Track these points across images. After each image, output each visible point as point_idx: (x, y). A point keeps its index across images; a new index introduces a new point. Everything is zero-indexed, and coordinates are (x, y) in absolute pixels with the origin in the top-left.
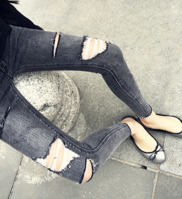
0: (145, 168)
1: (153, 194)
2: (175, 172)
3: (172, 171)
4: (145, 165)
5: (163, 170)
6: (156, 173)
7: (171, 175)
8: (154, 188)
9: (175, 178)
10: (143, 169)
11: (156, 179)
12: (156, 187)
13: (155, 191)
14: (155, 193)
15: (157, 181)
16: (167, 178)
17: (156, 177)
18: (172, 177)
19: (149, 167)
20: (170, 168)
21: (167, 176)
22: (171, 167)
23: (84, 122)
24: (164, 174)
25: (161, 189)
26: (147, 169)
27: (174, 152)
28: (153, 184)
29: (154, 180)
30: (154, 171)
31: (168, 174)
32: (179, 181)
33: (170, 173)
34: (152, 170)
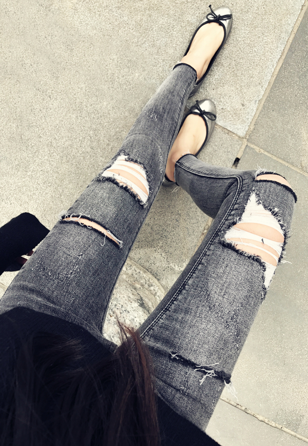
0: (237, 160)
1: (273, 158)
2: (251, 115)
3: (249, 120)
4: (234, 159)
5: (245, 133)
6: (247, 146)
7: (253, 123)
8: (266, 153)
9: (258, 118)
10: (239, 165)
11: (255, 147)
12: (265, 150)
13: (270, 153)
14: (272, 154)
15: (258, 147)
16: (257, 129)
17: (252, 146)
18: (256, 122)
19: (237, 153)
20: (245, 122)
21: (254, 129)
22: (244, 118)
24: (251, 132)
25: (270, 143)
26: (239, 157)
27: (224, 108)
28: (261, 154)
29: (256, 150)
30: (244, 147)
31: (252, 128)
32: (263, 113)
33: (251, 123)
34: (243, 149)
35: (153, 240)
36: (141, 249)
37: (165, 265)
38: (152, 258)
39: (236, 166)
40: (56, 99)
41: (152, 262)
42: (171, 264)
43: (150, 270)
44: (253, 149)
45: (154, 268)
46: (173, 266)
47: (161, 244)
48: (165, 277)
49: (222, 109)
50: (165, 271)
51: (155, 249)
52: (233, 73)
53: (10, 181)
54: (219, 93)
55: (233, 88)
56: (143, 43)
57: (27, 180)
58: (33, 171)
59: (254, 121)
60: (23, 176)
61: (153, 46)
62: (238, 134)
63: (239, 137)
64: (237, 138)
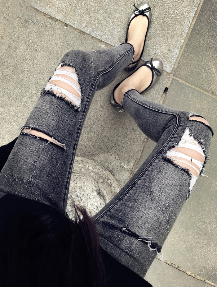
0: (166, 89)
1: (192, 87)
2: (175, 57)
3: (174, 60)
4: (164, 89)
5: (171, 70)
6: (173, 79)
7: (177, 62)
8: (187, 84)
9: (180, 59)
10: (167, 92)
11: (179, 79)
12: (186, 82)
13: (189, 83)
14: (191, 84)
15: (181, 79)
16: (180, 67)
17: (177, 79)
18: (179, 62)
19: (166, 84)
21: (178, 67)
22: (170, 60)
23: (106, 155)
24: (175, 69)
25: (189, 76)
26: (168, 87)
27: (156, 53)
28: (183, 84)
29: (180, 82)
30: (171, 80)
31: (176, 66)
32: (184, 55)
33: (175, 62)
34: (170, 81)
35: (110, 147)
36: (102, 154)
37: (118, 164)
38: (109, 160)
39: (166, 93)
40: (40, 52)
41: (109, 163)
42: (122, 164)
43: (108, 169)
44: (178, 81)
45: (110, 167)
46: (124, 165)
47: (115, 150)
48: (118, 173)
49: (155, 53)
50: (118, 169)
51: (111, 153)
52: (161, 28)
53: (10, 109)
54: (152, 42)
55: (162, 39)
56: (99, 11)
57: (22, 108)
58: (26, 102)
59: (178, 61)
60: (19, 105)
61: (106, 12)
62: (167, 71)
63: (167, 73)
64: (166, 73)
